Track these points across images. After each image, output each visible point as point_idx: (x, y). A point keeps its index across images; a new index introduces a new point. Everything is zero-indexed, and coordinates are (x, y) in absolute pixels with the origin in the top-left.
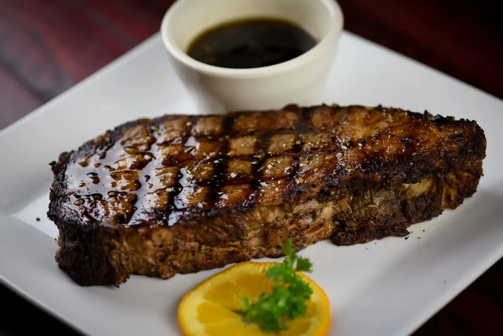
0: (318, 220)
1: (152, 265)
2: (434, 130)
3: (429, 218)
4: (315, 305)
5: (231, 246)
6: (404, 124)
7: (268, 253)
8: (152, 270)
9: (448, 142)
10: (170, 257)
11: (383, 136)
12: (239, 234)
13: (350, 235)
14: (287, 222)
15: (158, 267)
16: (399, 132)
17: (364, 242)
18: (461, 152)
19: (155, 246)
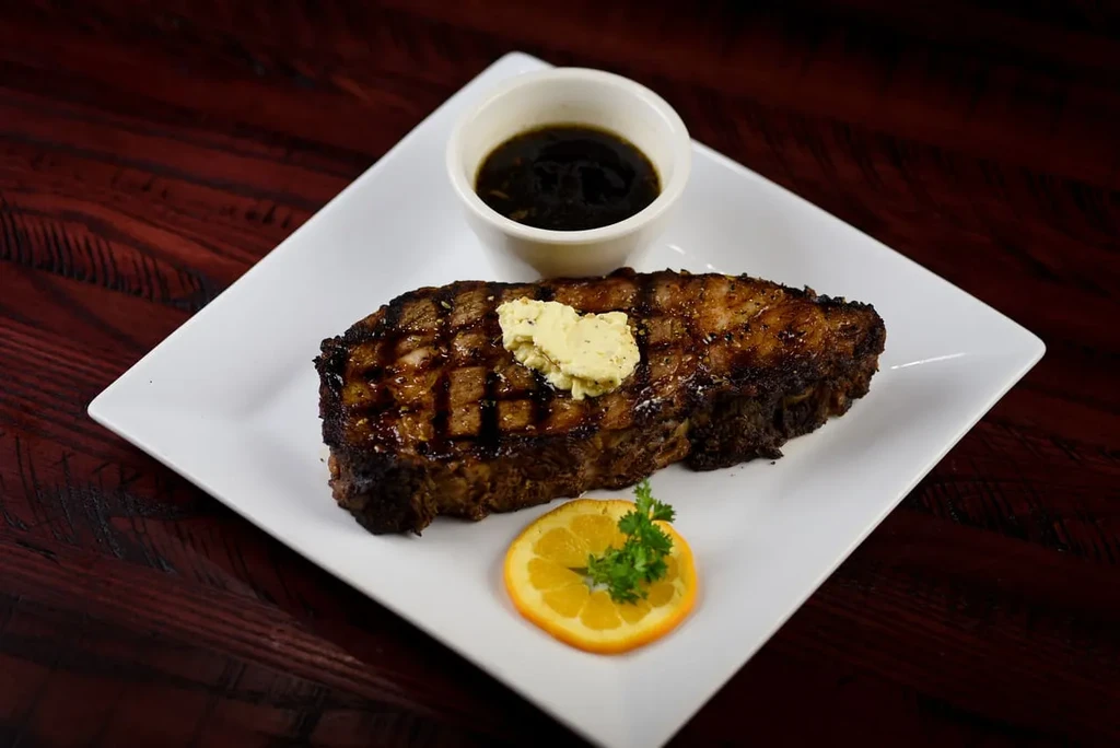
0: (671, 439)
1: (462, 505)
2: (819, 317)
3: (810, 430)
4: (674, 561)
5: (562, 478)
6: (779, 306)
7: (607, 484)
8: (462, 510)
9: (840, 338)
10: (486, 496)
11: (754, 326)
12: (573, 464)
13: (711, 459)
14: (635, 447)
15: (468, 508)
16: (773, 320)
17: (730, 466)
18: (857, 350)
19: (468, 484)
